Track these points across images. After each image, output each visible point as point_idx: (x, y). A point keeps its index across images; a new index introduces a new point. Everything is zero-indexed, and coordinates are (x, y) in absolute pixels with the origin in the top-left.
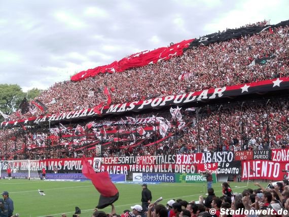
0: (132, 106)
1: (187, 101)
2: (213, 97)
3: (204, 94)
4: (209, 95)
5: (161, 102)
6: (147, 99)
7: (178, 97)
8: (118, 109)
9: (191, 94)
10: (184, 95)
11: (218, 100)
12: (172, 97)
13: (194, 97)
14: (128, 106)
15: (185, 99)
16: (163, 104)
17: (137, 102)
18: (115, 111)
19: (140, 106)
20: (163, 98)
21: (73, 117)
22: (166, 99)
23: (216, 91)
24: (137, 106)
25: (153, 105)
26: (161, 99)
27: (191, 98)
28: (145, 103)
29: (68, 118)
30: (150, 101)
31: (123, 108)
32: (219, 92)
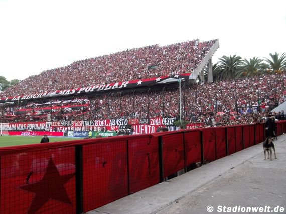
0: (74, 91)
1: (106, 89)
2: (121, 87)
3: (116, 85)
4: (119, 86)
5: (91, 89)
6: (82, 87)
7: (101, 87)
8: (65, 93)
9: (108, 85)
10: (105, 86)
11: (124, 89)
12: (97, 87)
13: (111, 87)
14: (71, 91)
15: (105, 88)
16: (92, 90)
17: (76, 89)
18: (63, 94)
19: (78, 91)
20: (92, 87)
21: (38, 97)
22: (94, 88)
23: (123, 84)
24: (77, 91)
25: (86, 91)
26: (91, 88)
27: (108, 87)
28: (81, 90)
29: (34, 97)
30: (84, 88)
31: (68, 92)
32: (125, 84)
